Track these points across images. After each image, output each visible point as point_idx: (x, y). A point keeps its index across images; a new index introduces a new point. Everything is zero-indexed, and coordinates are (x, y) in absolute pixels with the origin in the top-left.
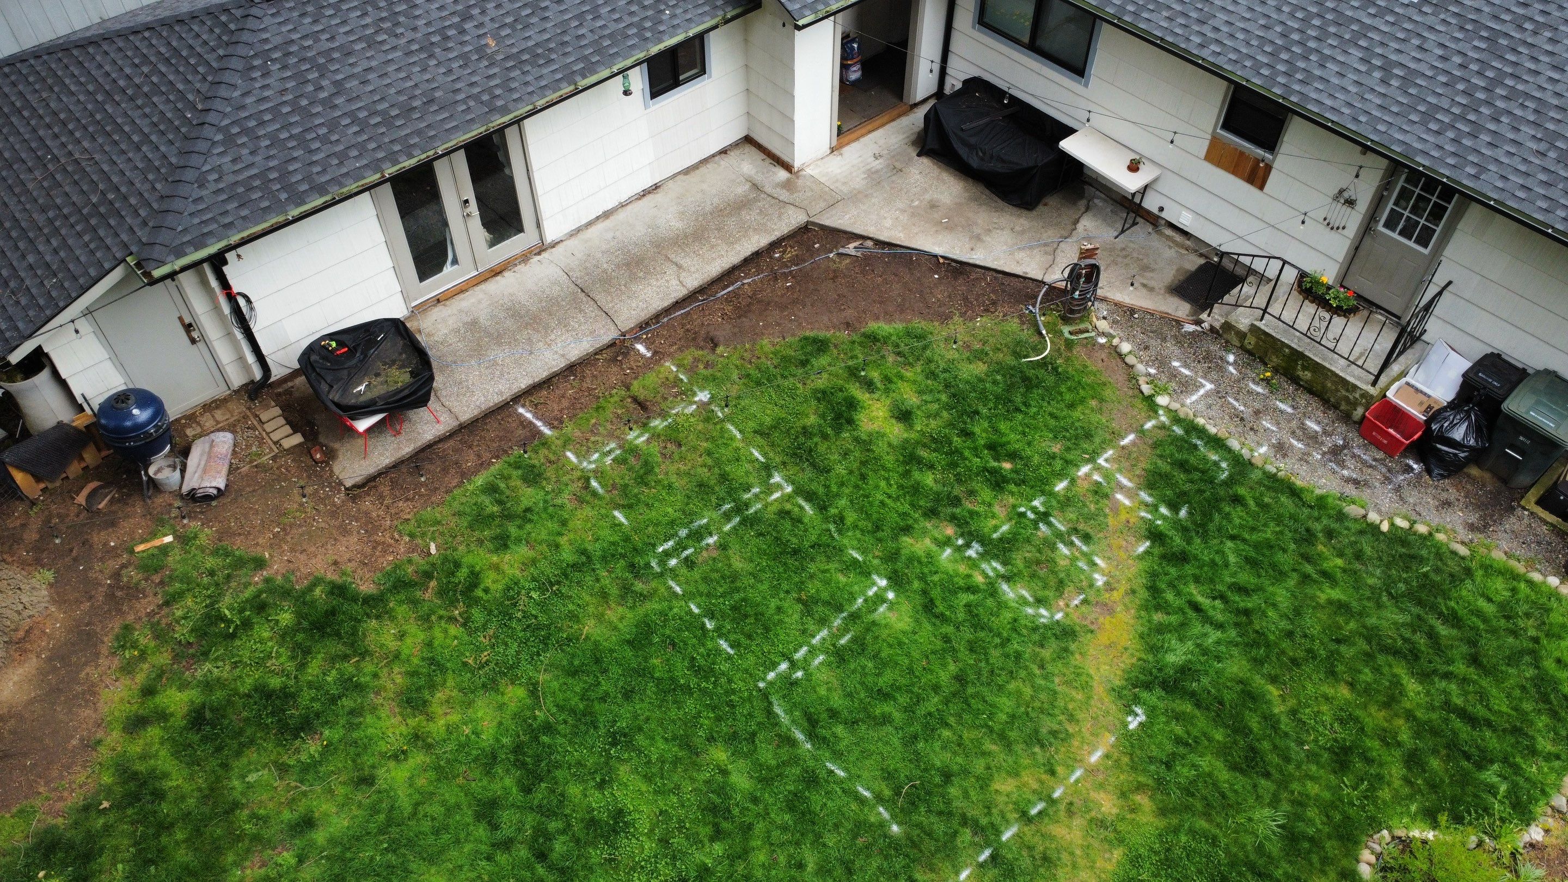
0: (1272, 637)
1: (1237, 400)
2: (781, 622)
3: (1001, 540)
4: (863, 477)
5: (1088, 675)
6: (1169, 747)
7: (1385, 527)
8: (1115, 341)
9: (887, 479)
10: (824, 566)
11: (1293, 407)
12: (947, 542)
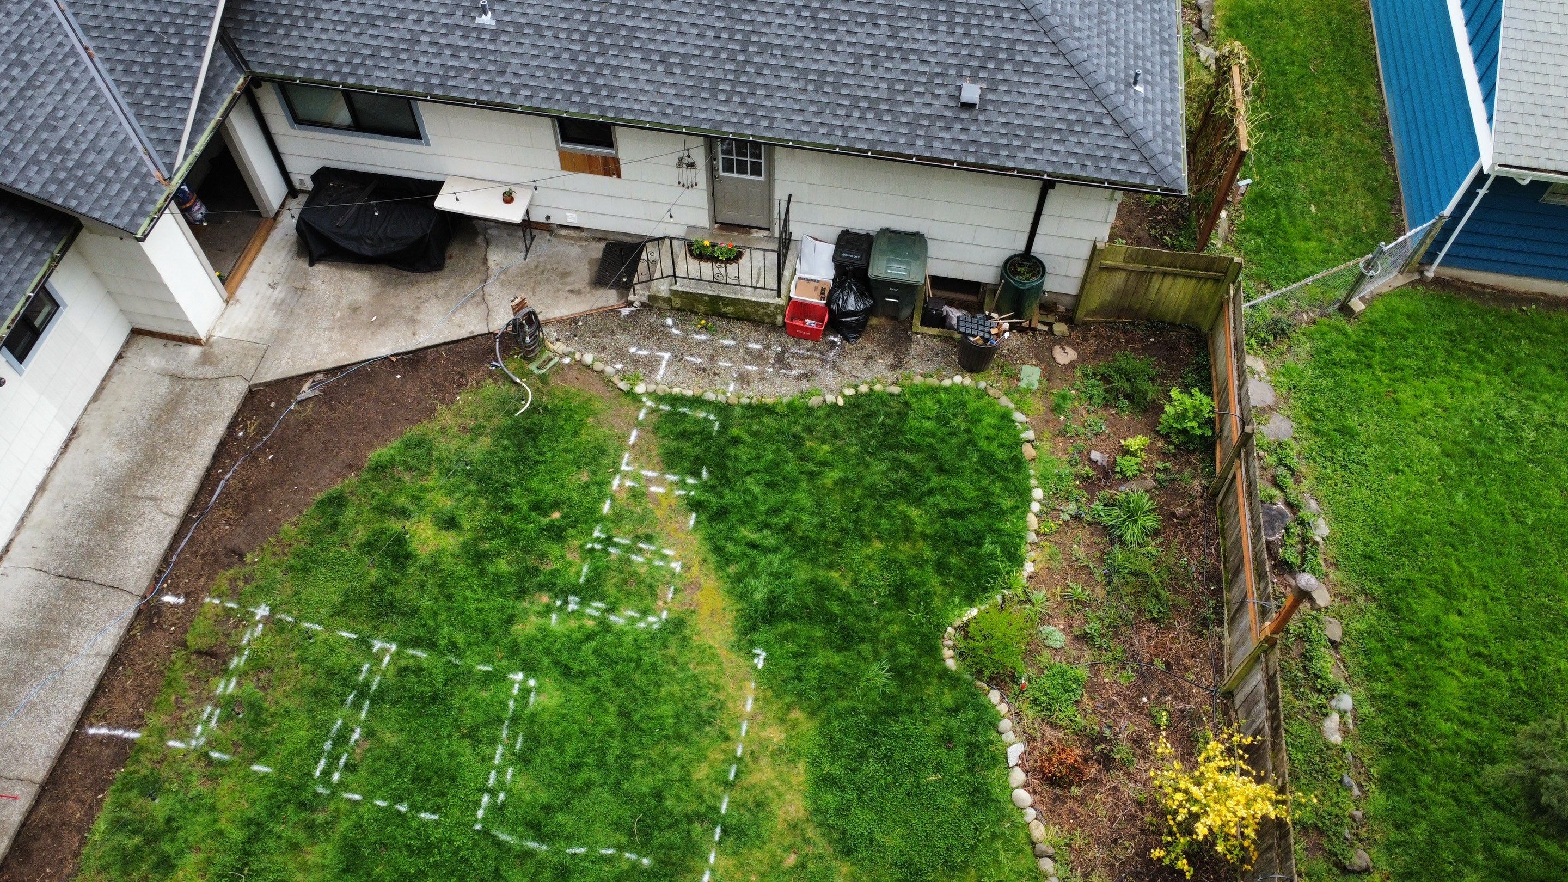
0: (813, 536)
1: (692, 356)
2: (459, 764)
3: (588, 581)
4: (449, 597)
5: (710, 647)
6: (793, 664)
7: (841, 402)
8: (578, 356)
9: (470, 587)
10: (463, 696)
11: (734, 339)
12: (548, 610)
